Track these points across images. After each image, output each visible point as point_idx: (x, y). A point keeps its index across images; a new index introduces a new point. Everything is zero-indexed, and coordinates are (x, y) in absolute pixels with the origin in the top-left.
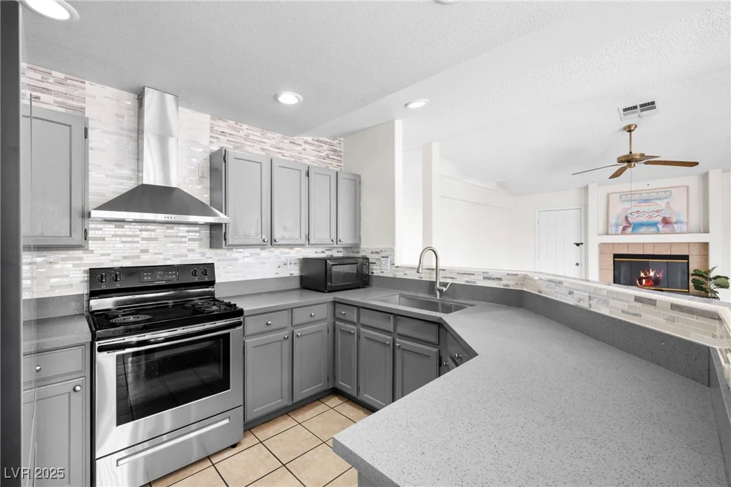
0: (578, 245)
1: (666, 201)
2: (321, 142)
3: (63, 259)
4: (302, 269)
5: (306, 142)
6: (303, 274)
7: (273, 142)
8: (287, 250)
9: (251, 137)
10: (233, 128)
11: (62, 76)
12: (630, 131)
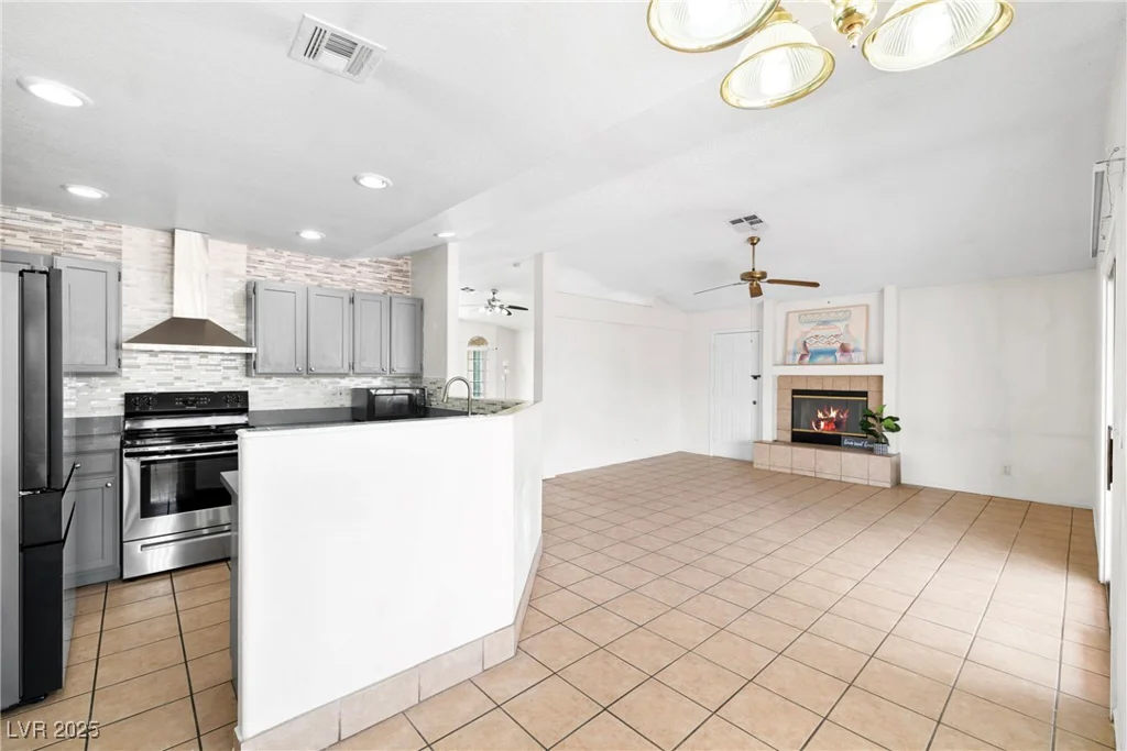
0: (755, 377)
1: (845, 323)
2: (381, 262)
3: (103, 385)
4: (353, 400)
5: (361, 264)
6: (355, 405)
7: (320, 267)
8: (338, 380)
9: (293, 263)
10: (273, 256)
11: (102, 223)
12: (753, 244)
